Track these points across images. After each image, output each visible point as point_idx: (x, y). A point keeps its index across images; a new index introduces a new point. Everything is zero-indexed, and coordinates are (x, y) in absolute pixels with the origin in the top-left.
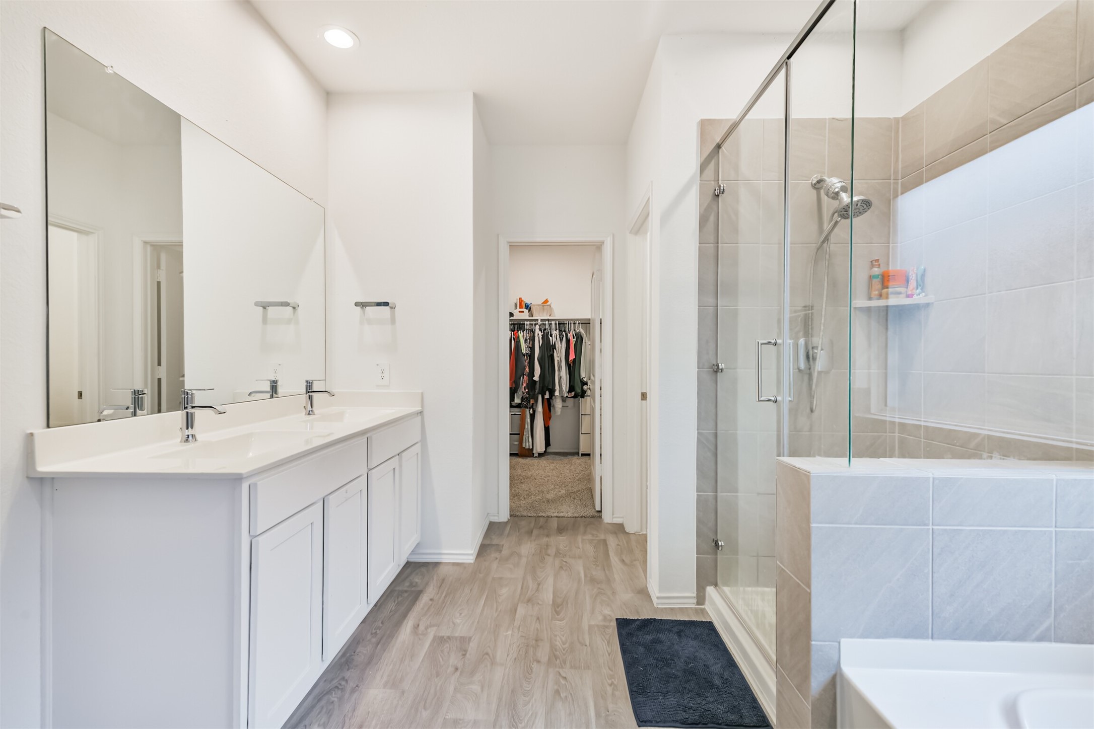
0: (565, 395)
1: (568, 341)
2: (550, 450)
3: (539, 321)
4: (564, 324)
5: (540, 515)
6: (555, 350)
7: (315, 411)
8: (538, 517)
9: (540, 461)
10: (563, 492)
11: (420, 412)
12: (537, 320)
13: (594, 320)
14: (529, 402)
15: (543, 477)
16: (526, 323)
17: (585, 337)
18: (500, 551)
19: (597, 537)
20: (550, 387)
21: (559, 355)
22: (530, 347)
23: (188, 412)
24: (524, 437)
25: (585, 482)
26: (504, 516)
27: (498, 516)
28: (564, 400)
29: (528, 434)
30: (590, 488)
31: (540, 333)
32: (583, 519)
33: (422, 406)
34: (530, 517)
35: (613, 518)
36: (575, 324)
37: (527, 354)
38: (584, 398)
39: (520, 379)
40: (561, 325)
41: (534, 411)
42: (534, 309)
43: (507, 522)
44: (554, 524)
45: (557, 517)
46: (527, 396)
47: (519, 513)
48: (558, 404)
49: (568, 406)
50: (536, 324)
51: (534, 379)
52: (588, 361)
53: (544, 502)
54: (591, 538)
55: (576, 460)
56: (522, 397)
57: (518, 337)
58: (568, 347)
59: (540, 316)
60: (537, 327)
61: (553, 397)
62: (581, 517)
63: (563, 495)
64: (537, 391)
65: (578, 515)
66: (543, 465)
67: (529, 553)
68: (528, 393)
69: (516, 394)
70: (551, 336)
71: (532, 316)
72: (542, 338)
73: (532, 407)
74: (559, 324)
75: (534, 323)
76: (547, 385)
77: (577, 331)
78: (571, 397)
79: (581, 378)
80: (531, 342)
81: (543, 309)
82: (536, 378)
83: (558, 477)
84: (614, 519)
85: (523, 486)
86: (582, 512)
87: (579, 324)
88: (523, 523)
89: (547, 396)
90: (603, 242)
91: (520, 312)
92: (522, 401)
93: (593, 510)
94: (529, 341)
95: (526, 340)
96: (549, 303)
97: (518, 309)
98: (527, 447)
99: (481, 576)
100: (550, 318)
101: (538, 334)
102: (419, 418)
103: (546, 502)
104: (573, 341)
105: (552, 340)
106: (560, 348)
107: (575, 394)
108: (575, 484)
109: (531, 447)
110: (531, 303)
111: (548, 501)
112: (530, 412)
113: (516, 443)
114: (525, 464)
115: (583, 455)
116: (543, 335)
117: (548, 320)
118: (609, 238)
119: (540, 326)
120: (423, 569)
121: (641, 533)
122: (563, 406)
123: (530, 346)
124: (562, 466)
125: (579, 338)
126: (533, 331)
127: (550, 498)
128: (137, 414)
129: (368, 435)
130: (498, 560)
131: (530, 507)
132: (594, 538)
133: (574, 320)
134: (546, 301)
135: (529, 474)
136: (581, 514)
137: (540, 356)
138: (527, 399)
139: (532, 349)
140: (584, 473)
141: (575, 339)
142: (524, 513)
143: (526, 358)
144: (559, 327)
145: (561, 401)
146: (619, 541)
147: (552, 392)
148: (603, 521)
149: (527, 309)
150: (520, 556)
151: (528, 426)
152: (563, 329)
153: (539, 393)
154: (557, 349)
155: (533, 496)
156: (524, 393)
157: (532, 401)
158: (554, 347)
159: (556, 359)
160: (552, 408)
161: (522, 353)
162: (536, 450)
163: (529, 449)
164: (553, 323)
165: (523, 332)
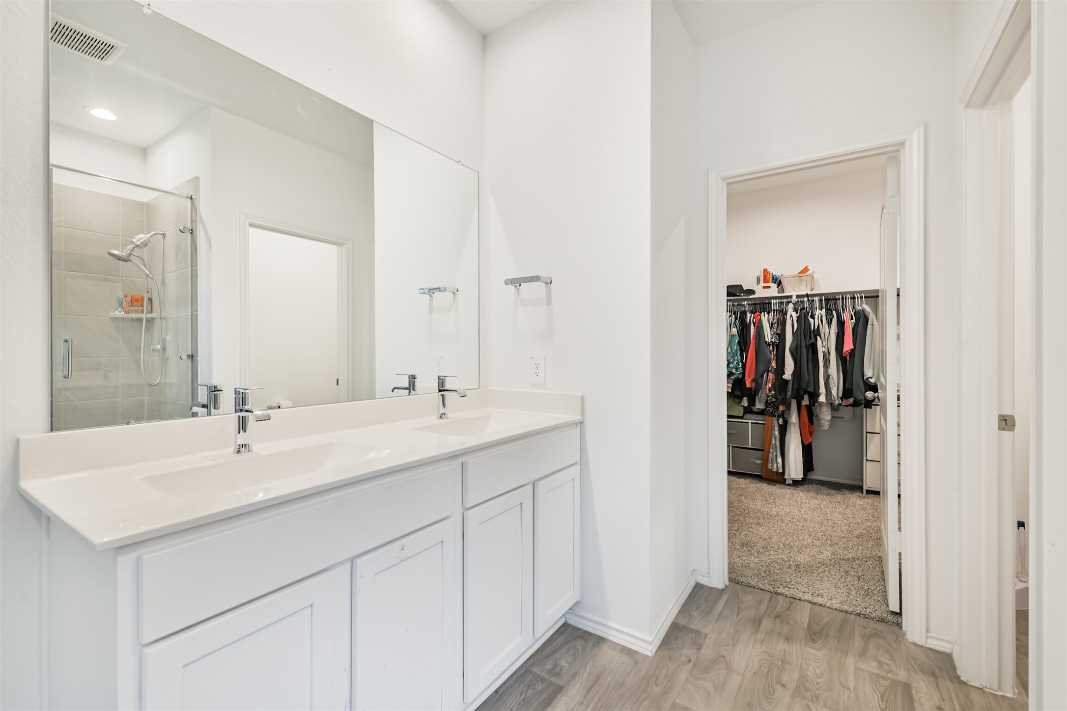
0: (837, 402)
1: (841, 324)
2: (813, 476)
3: (794, 298)
4: (835, 299)
5: (779, 591)
6: (818, 337)
7: (449, 415)
8: (776, 593)
9: (795, 492)
10: (827, 554)
11: (581, 423)
12: (791, 297)
13: (884, 291)
14: (778, 408)
15: (795, 520)
16: (772, 301)
17: (871, 316)
18: (699, 648)
19: (889, 672)
20: (811, 389)
21: (827, 343)
22: (777, 334)
23: (239, 416)
24: (771, 455)
25: (871, 543)
26: (718, 579)
27: (709, 578)
28: (834, 408)
29: (776, 452)
30: (880, 557)
31: (794, 314)
32: (861, 620)
33: (583, 413)
34: (761, 589)
35: (927, 637)
36: (854, 298)
37: (774, 342)
38: (871, 408)
39: (763, 376)
40: (831, 301)
41: (786, 422)
42: (785, 283)
43: (723, 590)
44: (803, 615)
45: (810, 602)
46: (774, 400)
47: (742, 579)
48: (825, 415)
49: (843, 418)
50: (788, 303)
51: (783, 377)
52: (877, 353)
53: (790, 567)
54: (876, 671)
55: (855, 499)
56: (767, 402)
57: (760, 321)
58: (840, 332)
59: (796, 292)
60: (791, 306)
61: (816, 404)
62: (858, 615)
63: (828, 562)
64: (789, 394)
65: (851, 610)
66: (798, 499)
67: (747, 666)
68: (775, 396)
69: (757, 396)
70: (813, 317)
71: (783, 292)
72: (797, 321)
73: (782, 415)
74: (825, 300)
75: (785, 300)
76: (804, 387)
77: (858, 308)
78: (847, 406)
79: (865, 378)
80: (780, 327)
81: (801, 282)
82: (788, 375)
83: (822, 524)
84: (929, 641)
85: (761, 529)
86: (859, 604)
87: (861, 298)
88: (748, 599)
89: (806, 402)
90: (904, 143)
91: (764, 287)
92: (767, 407)
93: (884, 607)
94: (776, 325)
95: (772, 324)
96: (809, 273)
97: (762, 284)
98: (775, 470)
99: (656, 690)
100: (810, 293)
101: (792, 314)
102: (577, 430)
103: (793, 568)
104: (849, 325)
105: (814, 323)
106: (827, 334)
107: (854, 401)
108: (850, 544)
109: (781, 471)
110: (782, 275)
111: (798, 567)
112: (778, 423)
113: (758, 462)
114: (770, 494)
115: (869, 492)
116: (798, 317)
117: (807, 296)
118: (915, 134)
119: (794, 304)
120: (579, 644)
121: (999, 693)
122: (833, 417)
123: (779, 332)
124: (831, 506)
125: (862, 320)
126: (784, 313)
127: (803, 562)
128: (212, 414)
129: (463, 459)
130: (690, 665)
131: (765, 573)
132: (883, 673)
133: (853, 293)
134: (806, 270)
135: (774, 510)
136: (859, 609)
137: (794, 345)
138: (774, 404)
139: (782, 336)
140: (869, 524)
141: (854, 321)
142: (753, 582)
143: (771, 348)
144: (826, 305)
145: (830, 410)
146: (943, 700)
147: (814, 396)
148: (904, 634)
149: (775, 283)
150: (729, 668)
151: (776, 441)
152: (832, 307)
153: (792, 397)
154: (822, 336)
155: (772, 552)
156: (768, 396)
157: (781, 408)
158: (817, 333)
159: (821, 350)
160: (814, 418)
161: (766, 342)
162: (789, 475)
163: (777, 472)
164: (816, 299)
165: (768, 314)
